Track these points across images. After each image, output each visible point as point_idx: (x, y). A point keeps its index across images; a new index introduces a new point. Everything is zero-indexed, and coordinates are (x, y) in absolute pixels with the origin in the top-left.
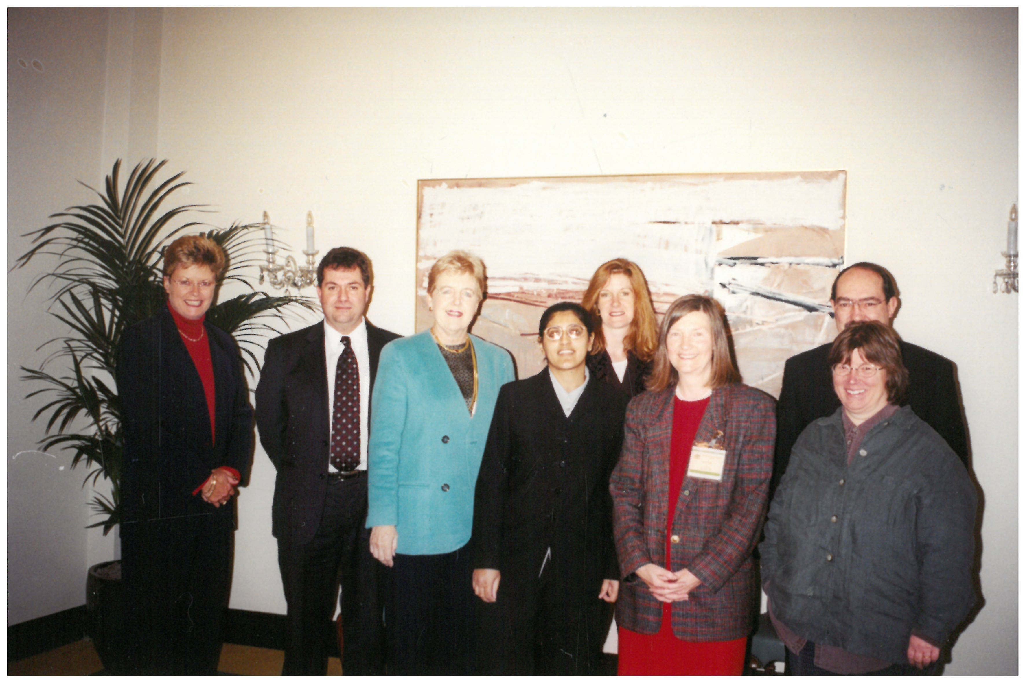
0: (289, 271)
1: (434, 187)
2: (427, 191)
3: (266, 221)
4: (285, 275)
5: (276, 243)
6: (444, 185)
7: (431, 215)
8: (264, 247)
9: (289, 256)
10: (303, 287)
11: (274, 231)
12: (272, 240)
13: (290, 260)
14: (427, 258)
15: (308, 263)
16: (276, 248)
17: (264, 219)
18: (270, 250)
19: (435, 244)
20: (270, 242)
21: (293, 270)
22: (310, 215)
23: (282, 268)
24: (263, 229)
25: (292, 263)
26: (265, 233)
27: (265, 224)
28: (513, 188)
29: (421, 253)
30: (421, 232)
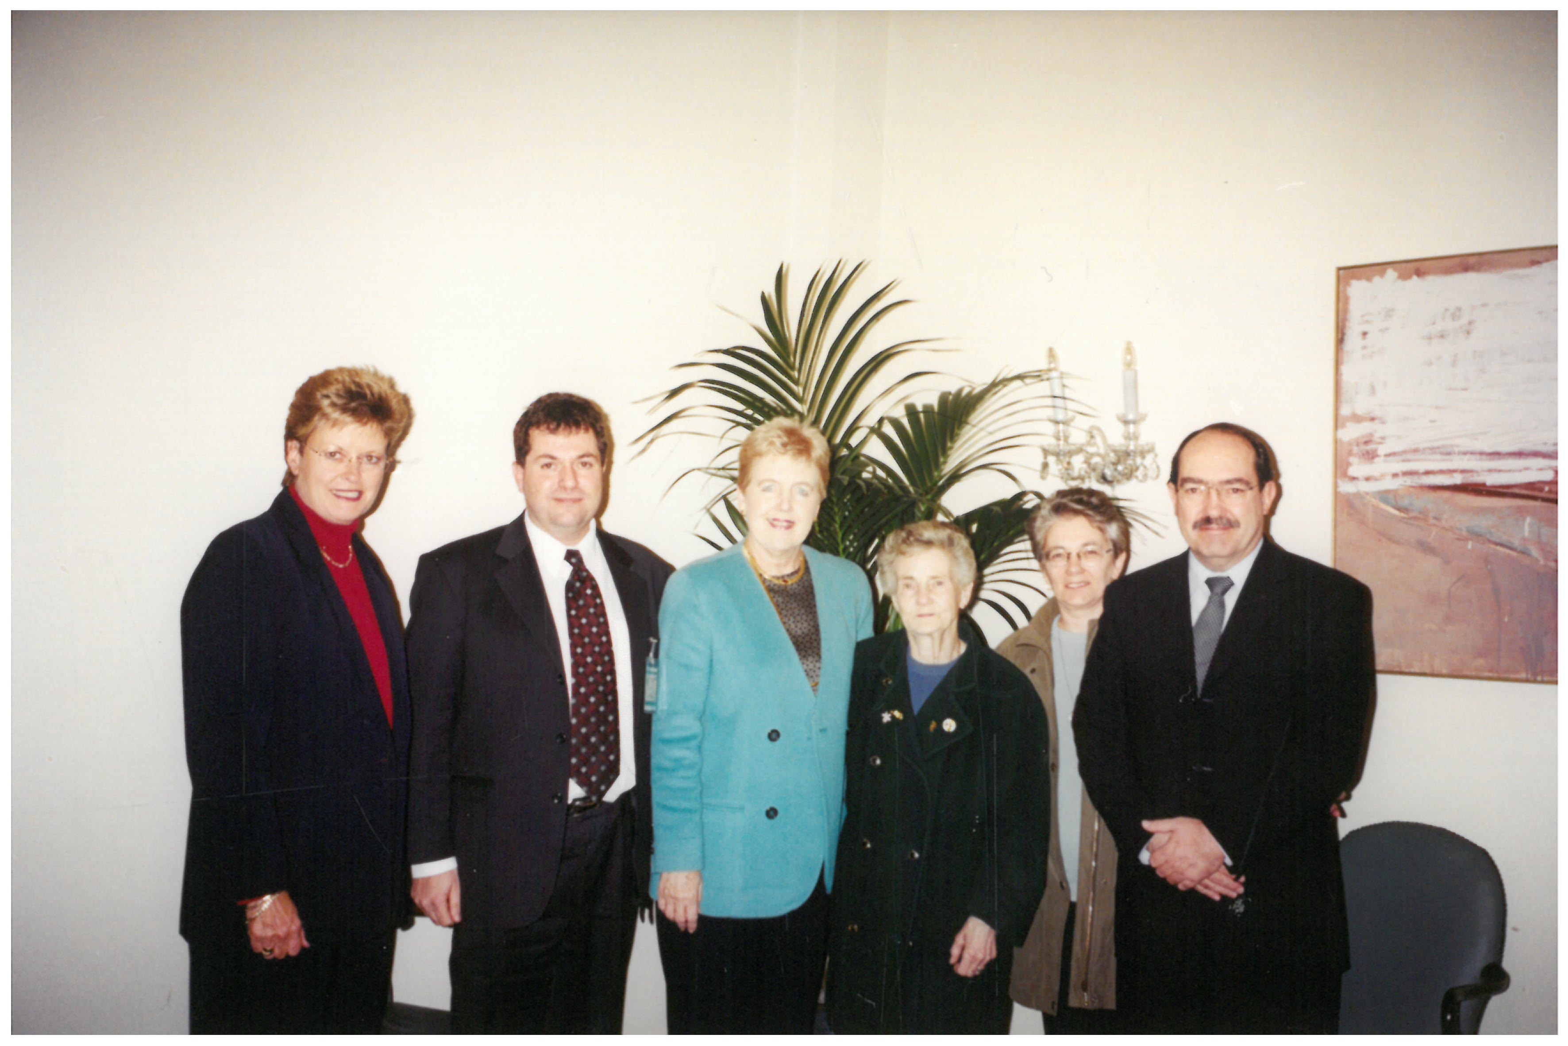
0: (1093, 455)
1: (1369, 279)
2: (1357, 289)
3: (1052, 366)
4: (1087, 462)
5: (1070, 405)
6: (1391, 274)
7: (1365, 334)
8: (1050, 412)
9: (1093, 427)
10: (1119, 481)
11: (1066, 382)
12: (1064, 398)
13: (1095, 432)
14: (1357, 418)
15: (1128, 437)
16: (1070, 414)
17: (1050, 363)
18: (1061, 417)
19: (1373, 390)
20: (1059, 402)
21: (1102, 451)
22: (1129, 349)
23: (1080, 450)
24: (1048, 379)
25: (1098, 440)
26: (1052, 389)
27: (1050, 370)
28: (1535, 269)
29: (1345, 411)
30: (1344, 369)
